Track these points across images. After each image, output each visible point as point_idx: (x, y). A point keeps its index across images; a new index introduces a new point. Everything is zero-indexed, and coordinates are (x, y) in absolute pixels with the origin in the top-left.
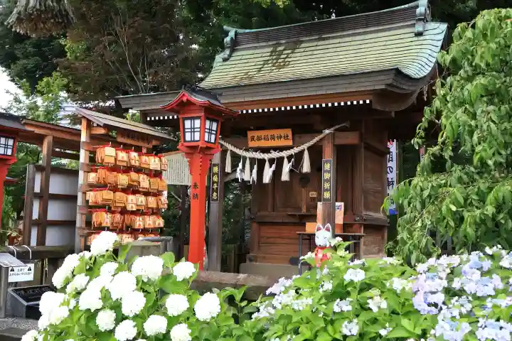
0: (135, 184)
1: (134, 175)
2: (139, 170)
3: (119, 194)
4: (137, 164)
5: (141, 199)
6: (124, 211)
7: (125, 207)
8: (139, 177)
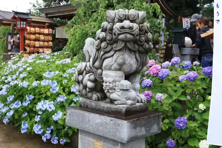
0: (38, 38)
1: (37, 35)
2: (39, 34)
3: (32, 42)
4: (39, 32)
5: (42, 43)
6: (34, 47)
7: (35, 46)
8: (40, 36)
